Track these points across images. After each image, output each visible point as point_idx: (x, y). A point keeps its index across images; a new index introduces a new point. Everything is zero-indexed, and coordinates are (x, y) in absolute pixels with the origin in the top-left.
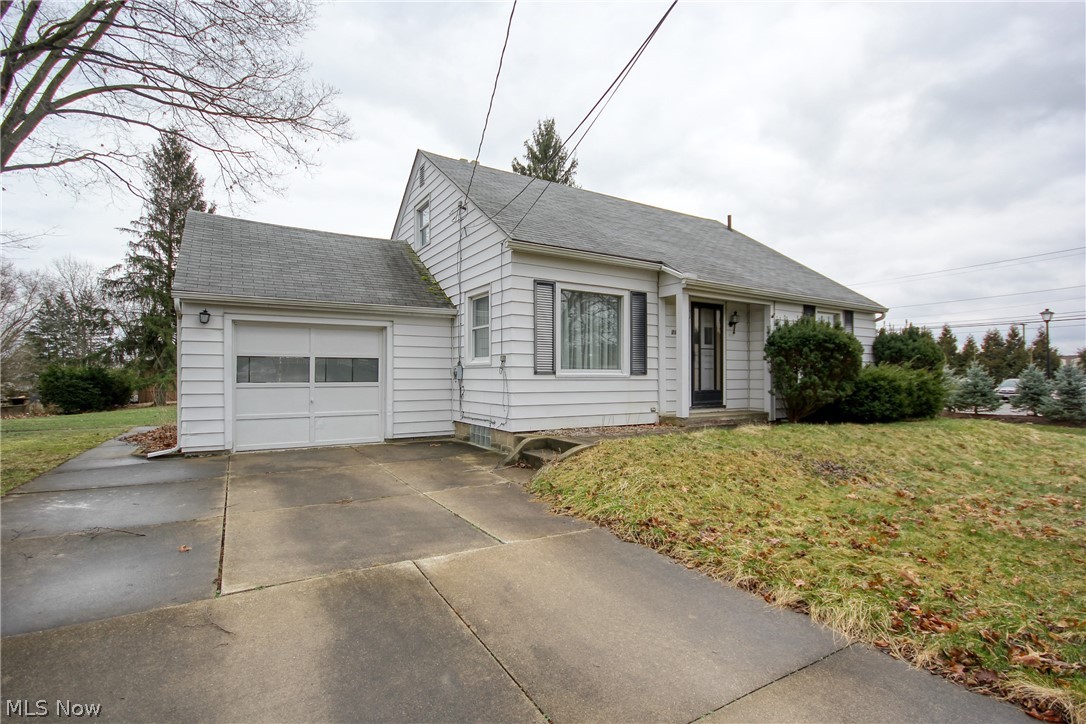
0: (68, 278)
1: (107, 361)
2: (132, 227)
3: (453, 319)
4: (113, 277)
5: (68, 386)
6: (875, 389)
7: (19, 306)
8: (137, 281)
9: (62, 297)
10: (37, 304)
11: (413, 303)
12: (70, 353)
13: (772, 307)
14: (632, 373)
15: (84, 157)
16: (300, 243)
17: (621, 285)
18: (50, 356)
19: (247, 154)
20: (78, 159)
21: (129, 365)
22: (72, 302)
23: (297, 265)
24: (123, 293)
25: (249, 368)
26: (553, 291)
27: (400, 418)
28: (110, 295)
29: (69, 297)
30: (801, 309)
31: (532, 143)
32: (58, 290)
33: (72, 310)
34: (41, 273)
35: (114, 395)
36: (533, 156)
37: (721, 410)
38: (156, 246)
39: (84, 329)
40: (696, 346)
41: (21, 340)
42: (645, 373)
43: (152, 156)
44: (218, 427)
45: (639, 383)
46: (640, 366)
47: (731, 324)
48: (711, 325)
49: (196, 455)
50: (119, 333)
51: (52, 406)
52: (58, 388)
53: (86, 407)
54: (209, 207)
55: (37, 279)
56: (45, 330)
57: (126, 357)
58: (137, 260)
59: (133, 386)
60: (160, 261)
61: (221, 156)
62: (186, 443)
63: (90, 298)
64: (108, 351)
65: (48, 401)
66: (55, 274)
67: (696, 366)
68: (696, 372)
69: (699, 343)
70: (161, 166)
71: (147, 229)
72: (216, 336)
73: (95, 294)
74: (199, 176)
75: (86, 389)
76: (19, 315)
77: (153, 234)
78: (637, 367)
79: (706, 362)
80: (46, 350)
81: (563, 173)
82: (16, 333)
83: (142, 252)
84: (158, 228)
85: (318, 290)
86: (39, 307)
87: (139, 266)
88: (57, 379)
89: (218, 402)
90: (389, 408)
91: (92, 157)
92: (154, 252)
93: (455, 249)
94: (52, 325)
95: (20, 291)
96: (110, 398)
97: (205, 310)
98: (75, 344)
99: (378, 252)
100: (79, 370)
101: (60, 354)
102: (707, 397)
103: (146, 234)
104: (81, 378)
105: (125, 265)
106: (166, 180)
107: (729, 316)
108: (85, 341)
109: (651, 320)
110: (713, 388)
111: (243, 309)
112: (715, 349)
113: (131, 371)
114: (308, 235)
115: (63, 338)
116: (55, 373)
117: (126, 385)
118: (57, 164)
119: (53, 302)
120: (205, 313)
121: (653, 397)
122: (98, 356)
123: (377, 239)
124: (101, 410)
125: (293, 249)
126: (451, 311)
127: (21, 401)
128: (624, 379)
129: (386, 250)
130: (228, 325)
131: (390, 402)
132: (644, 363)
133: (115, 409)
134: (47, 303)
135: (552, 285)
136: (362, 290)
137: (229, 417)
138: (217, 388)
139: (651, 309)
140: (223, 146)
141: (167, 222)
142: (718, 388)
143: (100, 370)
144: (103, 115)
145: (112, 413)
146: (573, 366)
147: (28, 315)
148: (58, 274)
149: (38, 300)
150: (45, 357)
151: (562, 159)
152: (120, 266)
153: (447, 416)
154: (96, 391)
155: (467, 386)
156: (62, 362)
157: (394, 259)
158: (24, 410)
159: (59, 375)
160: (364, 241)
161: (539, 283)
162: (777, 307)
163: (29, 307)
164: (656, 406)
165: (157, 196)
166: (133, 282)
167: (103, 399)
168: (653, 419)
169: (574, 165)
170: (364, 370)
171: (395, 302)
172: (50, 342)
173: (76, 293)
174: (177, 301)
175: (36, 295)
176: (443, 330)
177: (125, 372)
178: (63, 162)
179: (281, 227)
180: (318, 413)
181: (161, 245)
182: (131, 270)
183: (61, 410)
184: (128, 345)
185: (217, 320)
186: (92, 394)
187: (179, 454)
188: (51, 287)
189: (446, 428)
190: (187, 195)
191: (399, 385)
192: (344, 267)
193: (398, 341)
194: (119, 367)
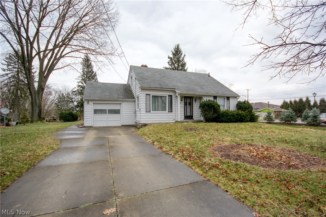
0: (64, 89)
1: (73, 110)
2: (78, 78)
3: (135, 101)
4: (74, 90)
5: (65, 116)
6: (223, 115)
7: (53, 96)
8: (79, 91)
9: (63, 94)
10: (57, 96)
11: (126, 98)
12: (65, 108)
13: (204, 97)
14: (168, 112)
15: (68, 65)
16: (107, 86)
17: (166, 94)
18: (60, 109)
19: (101, 61)
20: (67, 66)
21: (77, 111)
22: (65, 95)
23: (105, 91)
24: (76, 94)
25: (96, 111)
26: (150, 96)
27: (124, 121)
28: (73, 94)
29: (64, 94)
30: (213, 97)
31: (173, 51)
32: (62, 92)
33: (65, 97)
34: (58, 88)
35: (74, 118)
36: (173, 54)
37: (192, 120)
38: (83, 82)
39: (68, 102)
40: (186, 106)
41: (54, 105)
42: (172, 112)
43: (82, 61)
44: (91, 122)
45: (170, 114)
46: (171, 110)
47: (195, 101)
48: (190, 101)
49: (87, 127)
50: (76, 103)
51: (62, 120)
52: (63, 116)
53: (68, 121)
54: (95, 72)
55: (57, 90)
56: (59, 102)
57: (77, 109)
58: (79, 86)
59: (78, 116)
60: (84, 86)
61: (96, 63)
62: (85, 125)
63: (69, 94)
64: (73, 108)
65: (61, 119)
66: (61, 88)
67: (186, 110)
68: (186, 112)
69: (187, 105)
70: (84, 63)
71: (81, 79)
72: (90, 106)
73: (70, 93)
74: (92, 65)
75: (68, 117)
76: (53, 99)
77: (83, 79)
78: (169, 111)
79: (189, 109)
80: (59, 107)
81: (181, 58)
82: (52, 103)
83: (80, 84)
84: (84, 78)
85: (108, 97)
86: (57, 97)
87: (79, 88)
88: (62, 114)
89: (90, 117)
90: (122, 119)
91: (69, 65)
92: (83, 84)
93: (135, 87)
94: (61, 101)
95: (53, 93)
96: (74, 119)
97: (88, 101)
98: (66, 106)
99: (123, 87)
100: (67, 112)
101: (62, 108)
102: (189, 117)
103: (81, 80)
104: (67, 114)
105: (77, 87)
106: (85, 66)
107: (194, 99)
108: (68, 105)
109: (173, 101)
110: (190, 115)
111: (95, 101)
112: (191, 107)
113: (78, 112)
114: (109, 84)
115: (63, 104)
116: (62, 113)
117: (77, 116)
118: (63, 68)
119: (61, 95)
120: (88, 102)
121: (174, 117)
122: (71, 109)
123: (123, 84)
124: (71, 122)
125: (105, 88)
126: (134, 100)
127: (55, 119)
128: (167, 113)
129: (124, 87)
130: (92, 104)
131: (122, 118)
132: (172, 110)
133: (75, 121)
134: (60, 96)
135: (150, 95)
136: (117, 96)
137: (92, 120)
138: (90, 115)
139: (173, 98)
140: (96, 60)
141: (86, 76)
142: (192, 115)
143: (71, 112)
144: (72, 57)
145: (74, 122)
146: (155, 110)
147: (55, 99)
148: (62, 89)
149: (57, 95)
150: (59, 109)
151: (182, 54)
152: (75, 88)
153: (134, 121)
154: (71, 117)
155: (137, 115)
156: (63, 110)
157: (126, 89)
158: (56, 121)
159: (63, 113)
160: (120, 85)
161: (147, 94)
162: (205, 97)
163: (55, 97)
164: (175, 119)
165: (83, 70)
166: (78, 91)
167: (72, 119)
168: (174, 121)
169: (184, 56)
170: (117, 112)
171: (123, 98)
172: (60, 105)
173: (66, 93)
174: (84, 100)
175: (57, 94)
176: (133, 104)
177: (77, 113)
178: (64, 67)
179: (104, 83)
180: (108, 120)
181: (84, 82)
182: (78, 89)
183: (63, 121)
184: (77, 106)
185: (90, 103)
186: (70, 118)
187: (84, 127)
188: (60, 92)
189: (134, 123)
190: (90, 70)
191: (124, 115)
192: (114, 91)
193: (123, 106)
194: (75, 111)
